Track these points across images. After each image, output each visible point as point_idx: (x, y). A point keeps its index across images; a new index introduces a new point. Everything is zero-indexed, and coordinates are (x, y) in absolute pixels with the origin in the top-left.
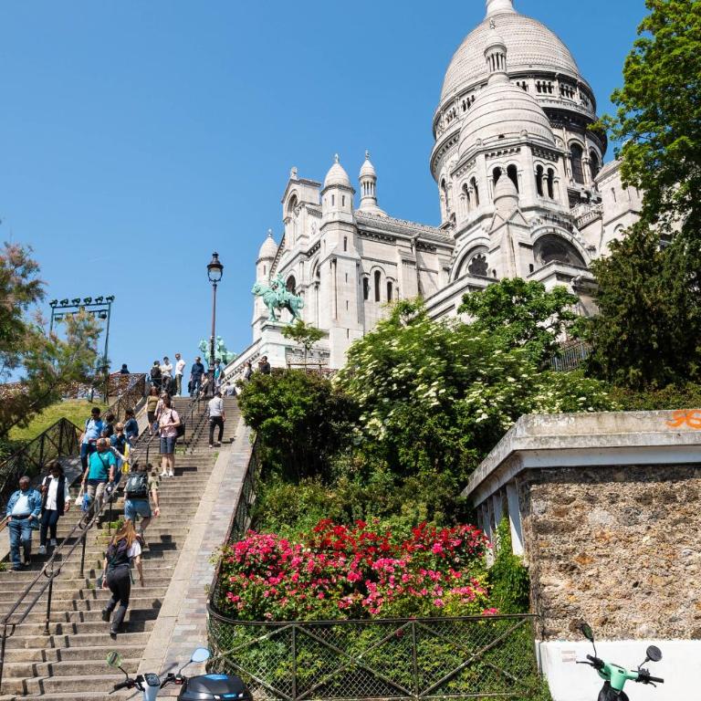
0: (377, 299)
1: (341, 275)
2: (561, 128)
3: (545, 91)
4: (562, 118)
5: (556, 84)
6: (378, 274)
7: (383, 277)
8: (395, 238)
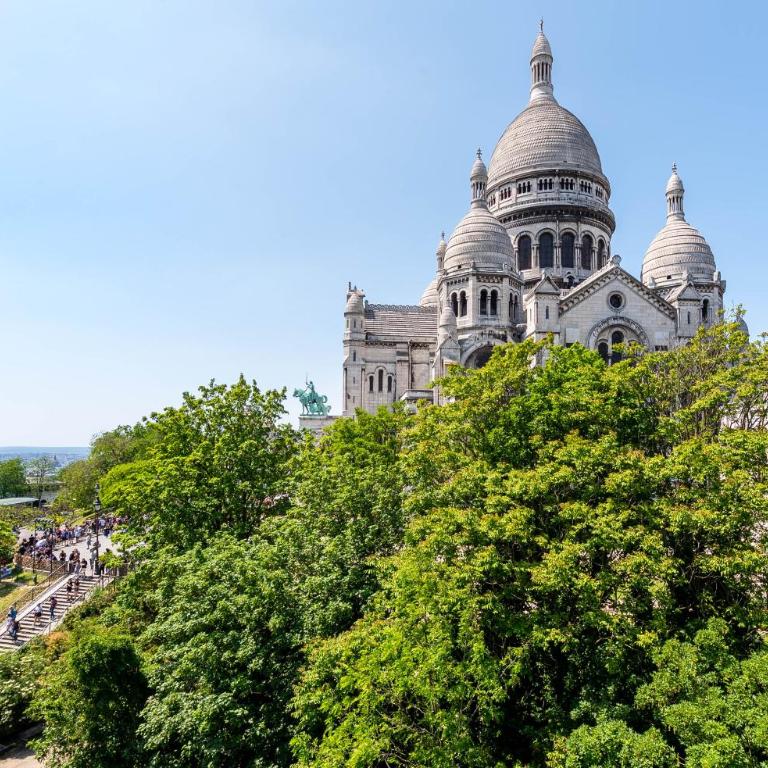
0: (380, 388)
1: (351, 379)
2: (554, 221)
3: (546, 188)
4: (555, 212)
5: (556, 180)
6: (381, 372)
7: (385, 373)
8: (395, 343)
